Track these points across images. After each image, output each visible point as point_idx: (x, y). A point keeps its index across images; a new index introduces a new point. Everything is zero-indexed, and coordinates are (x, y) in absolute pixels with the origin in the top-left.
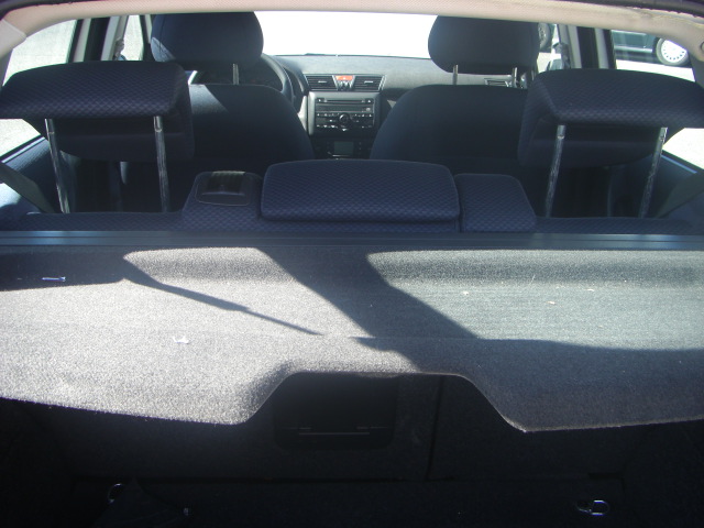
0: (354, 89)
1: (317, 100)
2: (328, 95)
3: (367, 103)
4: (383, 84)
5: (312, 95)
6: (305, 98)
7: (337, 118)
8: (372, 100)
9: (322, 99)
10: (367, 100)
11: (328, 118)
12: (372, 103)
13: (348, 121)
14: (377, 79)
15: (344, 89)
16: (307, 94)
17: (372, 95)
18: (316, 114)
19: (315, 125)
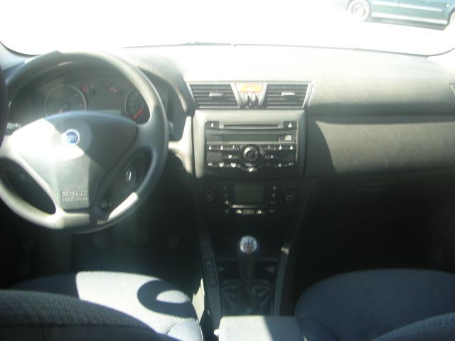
0: (265, 105)
1: (208, 124)
2: (225, 116)
3: (286, 129)
4: (310, 97)
5: (201, 116)
6: (188, 119)
7: (239, 152)
8: (294, 123)
9: (216, 123)
10: (286, 123)
11: (226, 153)
12: (294, 128)
13: (257, 158)
14: (301, 89)
15: (251, 105)
16: (192, 115)
17: (295, 115)
18: (206, 146)
19: (205, 162)
